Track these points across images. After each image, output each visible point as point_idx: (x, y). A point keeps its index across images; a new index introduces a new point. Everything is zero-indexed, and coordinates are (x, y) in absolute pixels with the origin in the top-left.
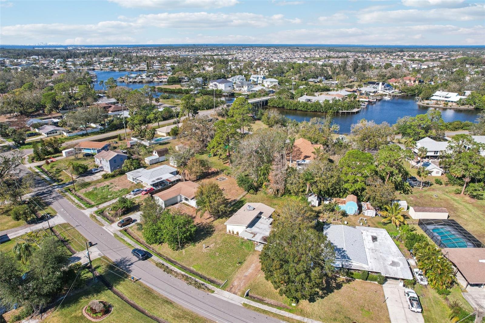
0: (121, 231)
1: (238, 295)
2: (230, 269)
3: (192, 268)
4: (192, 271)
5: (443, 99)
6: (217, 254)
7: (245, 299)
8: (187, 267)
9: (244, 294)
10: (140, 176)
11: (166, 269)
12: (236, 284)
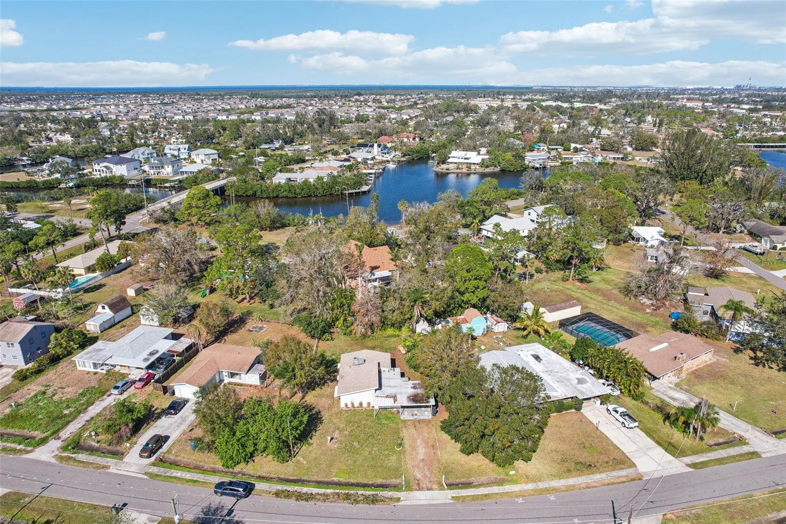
0: (153, 464)
1: (436, 489)
2: (393, 458)
3: (336, 479)
4: (339, 484)
5: (463, 161)
6: (356, 444)
7: (449, 491)
8: (326, 480)
9: (442, 485)
10: (111, 357)
11: (300, 497)
12: (419, 476)
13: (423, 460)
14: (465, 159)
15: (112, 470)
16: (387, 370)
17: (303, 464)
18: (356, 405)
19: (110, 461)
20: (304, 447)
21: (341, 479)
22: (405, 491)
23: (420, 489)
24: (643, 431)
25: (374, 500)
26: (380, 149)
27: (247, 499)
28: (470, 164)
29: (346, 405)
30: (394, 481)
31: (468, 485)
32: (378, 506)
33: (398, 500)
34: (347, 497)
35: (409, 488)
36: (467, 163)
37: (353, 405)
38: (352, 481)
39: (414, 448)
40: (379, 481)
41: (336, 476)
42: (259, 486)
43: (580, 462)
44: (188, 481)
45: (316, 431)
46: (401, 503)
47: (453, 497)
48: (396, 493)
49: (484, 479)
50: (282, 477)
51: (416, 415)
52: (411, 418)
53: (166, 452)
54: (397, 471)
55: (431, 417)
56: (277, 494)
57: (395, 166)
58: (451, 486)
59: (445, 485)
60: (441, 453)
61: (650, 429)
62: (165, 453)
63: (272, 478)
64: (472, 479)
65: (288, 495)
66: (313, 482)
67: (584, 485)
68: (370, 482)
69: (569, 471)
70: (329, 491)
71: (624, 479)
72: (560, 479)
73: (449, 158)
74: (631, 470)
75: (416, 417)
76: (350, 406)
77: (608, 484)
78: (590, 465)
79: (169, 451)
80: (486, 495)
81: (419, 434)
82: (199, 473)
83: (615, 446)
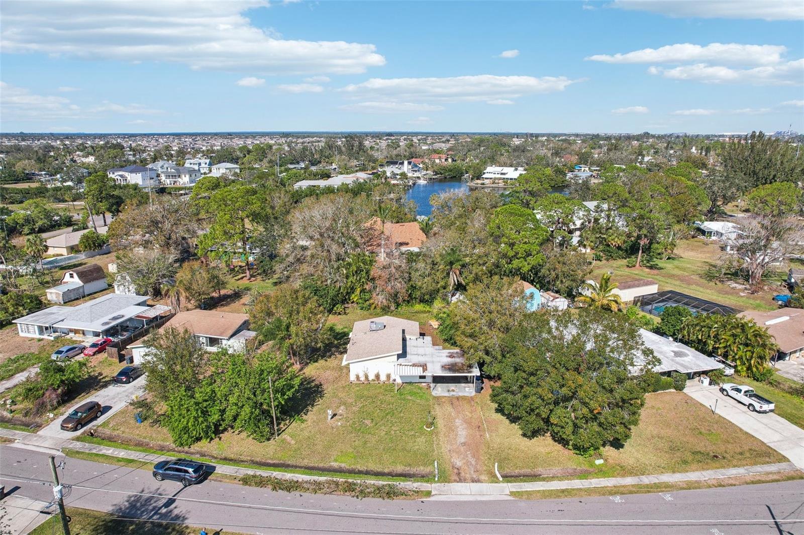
0: (78, 439)
1: (485, 482)
2: (421, 440)
3: (335, 465)
4: (340, 471)
5: (499, 176)
6: (368, 422)
7: (505, 484)
8: (321, 465)
9: (495, 476)
10: (63, 320)
11: (278, 485)
12: (459, 463)
13: (464, 444)
14: (502, 174)
15: (16, 445)
16: (414, 338)
17: (289, 444)
18: (371, 377)
19: (19, 434)
20: (294, 424)
21: (343, 465)
22: (438, 481)
23: (461, 480)
24: (783, 417)
25: (391, 493)
26: (410, 167)
27: (199, 486)
28: (508, 179)
29: (358, 377)
30: (422, 469)
31: (534, 477)
32: (397, 501)
33: (429, 494)
34: (350, 488)
35: (444, 478)
36: (504, 178)
37: (367, 377)
38: (359, 467)
39: (451, 429)
40: (400, 469)
41: (336, 461)
42: (222, 469)
43: (700, 452)
44: (119, 460)
45: (313, 405)
46: (432, 499)
47: (510, 492)
48: (425, 484)
49: (556, 470)
50: (258, 459)
51: (453, 391)
52: (447, 394)
53: (101, 425)
54: (427, 458)
55: (474, 393)
56: (246, 481)
57: (426, 182)
58: (507, 478)
59: (499, 476)
60: (491, 436)
61: (791, 414)
62: (99, 426)
63: (242, 461)
64: (539, 470)
65: (261, 482)
66: (301, 467)
67: (715, 482)
68: (386, 471)
69: (685, 462)
70: (322, 479)
71: (775, 477)
72: (674, 472)
73: (484, 173)
74: (783, 465)
75: (452, 393)
76: (362, 378)
77: (753, 483)
78: (717, 457)
79: (105, 424)
80: (563, 491)
81: (459, 412)
82: (138, 451)
83: (746, 433)
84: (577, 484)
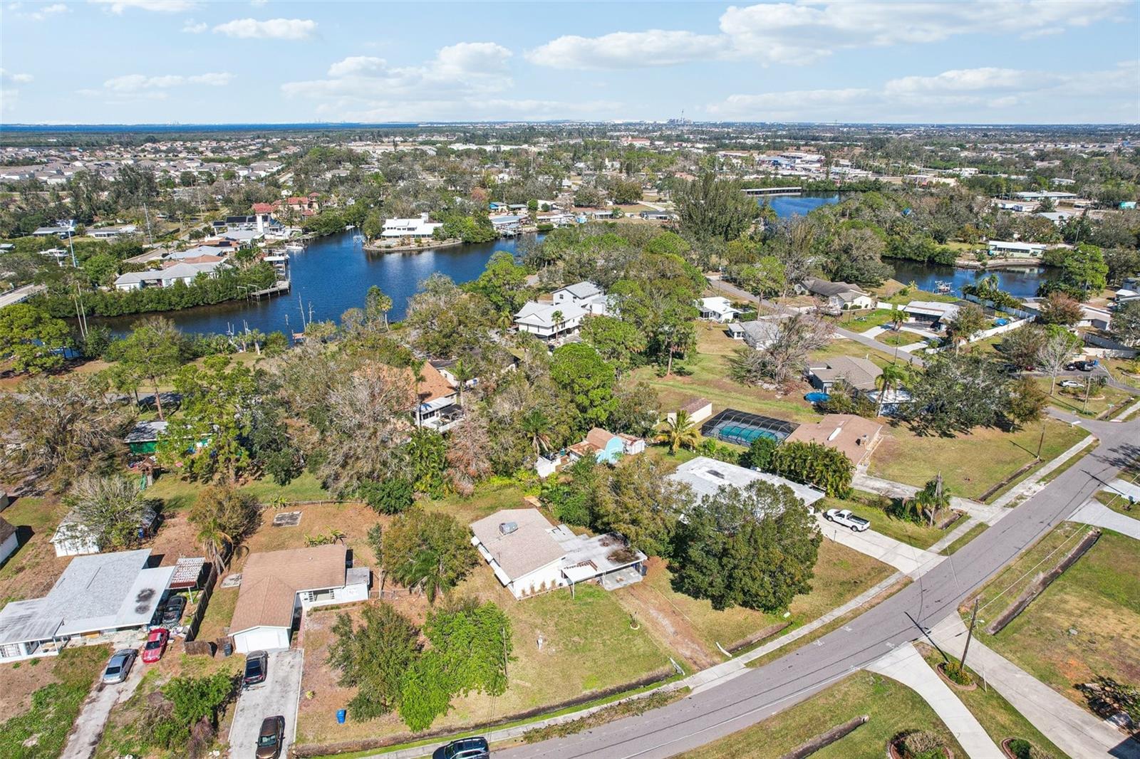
1: (721, 662)
4: (594, 698)
6: (576, 639)
7: (736, 659)
10: (62, 623)
12: (688, 653)
13: (676, 633)
14: (409, 229)
17: (526, 687)
18: (537, 588)
20: (510, 666)
21: (594, 690)
22: (687, 676)
23: (702, 668)
24: (876, 531)
25: (660, 701)
26: (267, 224)
29: (524, 594)
30: (664, 670)
31: (750, 645)
33: (688, 689)
34: (627, 707)
35: (689, 671)
36: (414, 236)
37: (532, 589)
38: (608, 687)
39: (654, 622)
40: (644, 676)
41: (584, 688)
42: (492, 737)
43: (844, 582)
46: (694, 693)
47: (745, 664)
48: (678, 682)
51: (621, 580)
52: (618, 586)
53: (297, 742)
54: (656, 656)
55: (641, 578)
56: (529, 737)
57: (301, 248)
59: (727, 654)
60: (690, 617)
61: (879, 526)
62: (296, 744)
64: (749, 637)
65: (546, 734)
67: (867, 605)
68: (634, 681)
69: (841, 595)
70: (594, 709)
71: (897, 587)
72: (839, 606)
73: (384, 229)
74: (896, 576)
75: (623, 583)
76: (528, 592)
77: (889, 596)
78: (855, 582)
79: (301, 738)
80: (781, 649)
81: (645, 603)
82: (380, 753)
83: (862, 554)
84: (783, 640)
